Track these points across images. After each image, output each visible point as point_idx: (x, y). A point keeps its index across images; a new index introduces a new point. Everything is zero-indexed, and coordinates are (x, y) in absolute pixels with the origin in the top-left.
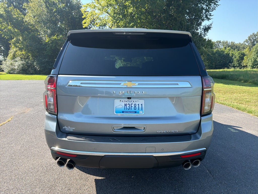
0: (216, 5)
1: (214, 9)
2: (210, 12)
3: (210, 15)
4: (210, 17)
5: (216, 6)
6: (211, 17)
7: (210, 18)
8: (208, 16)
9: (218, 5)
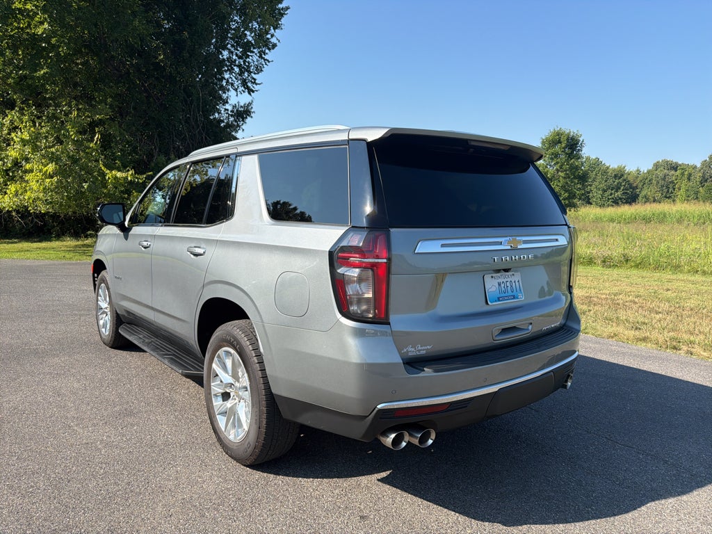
0: (265, 60)
1: (259, 70)
2: (253, 74)
3: (252, 82)
4: (254, 85)
5: (264, 63)
6: (256, 87)
7: (254, 89)
8: (249, 84)
9: (269, 62)
